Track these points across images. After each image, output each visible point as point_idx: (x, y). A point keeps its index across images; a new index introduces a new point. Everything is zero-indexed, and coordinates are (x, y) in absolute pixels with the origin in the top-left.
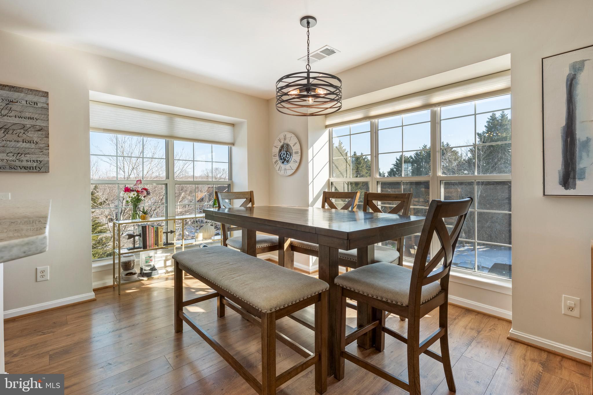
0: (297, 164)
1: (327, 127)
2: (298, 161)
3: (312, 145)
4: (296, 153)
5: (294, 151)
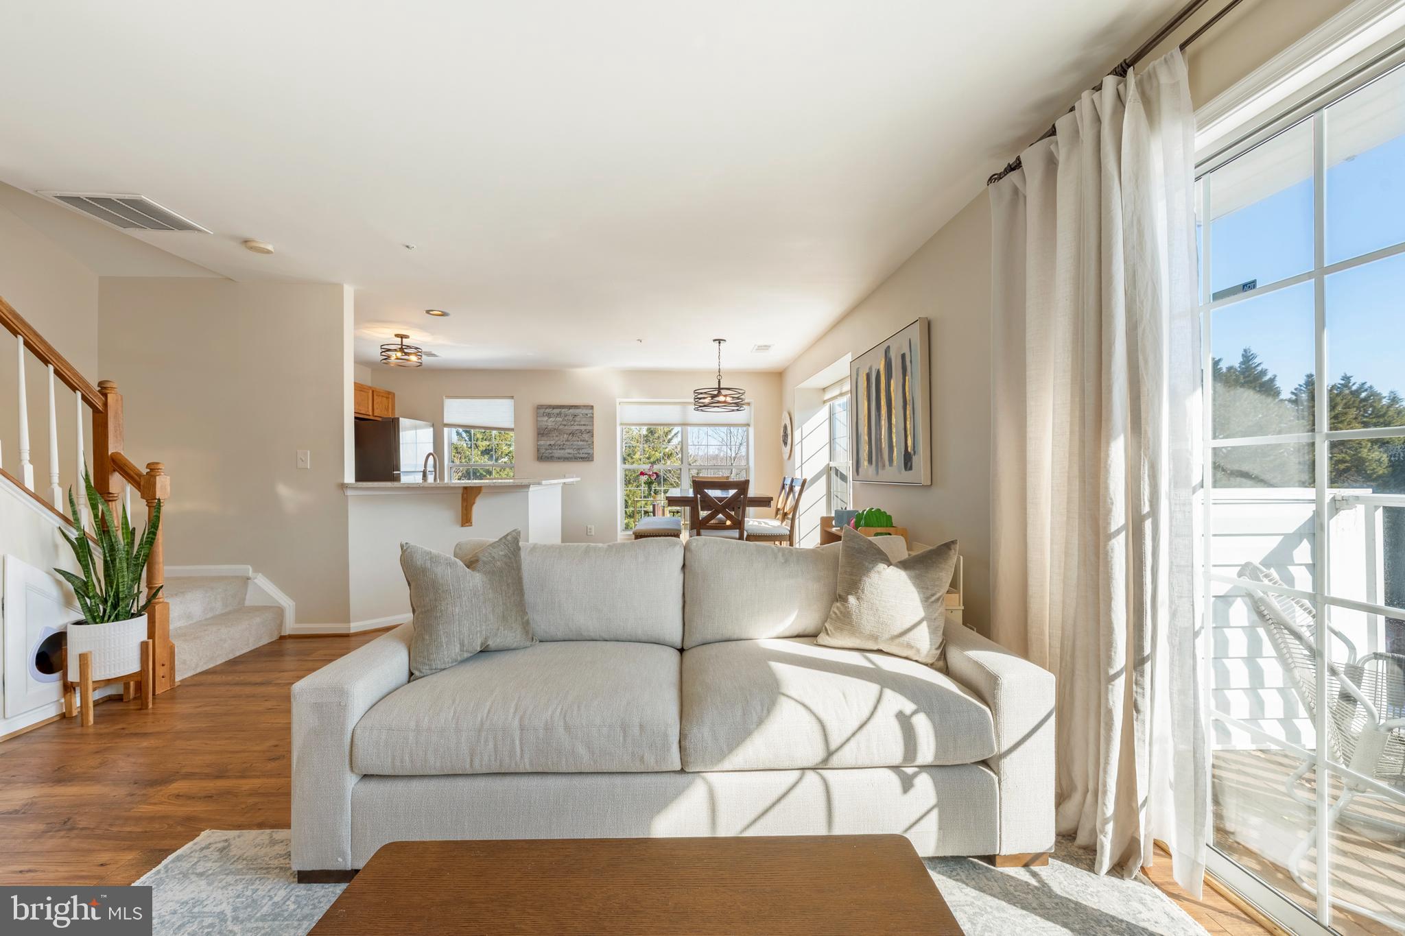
0: (790, 447)
2: (791, 444)
3: (803, 425)
4: (789, 435)
5: (788, 433)
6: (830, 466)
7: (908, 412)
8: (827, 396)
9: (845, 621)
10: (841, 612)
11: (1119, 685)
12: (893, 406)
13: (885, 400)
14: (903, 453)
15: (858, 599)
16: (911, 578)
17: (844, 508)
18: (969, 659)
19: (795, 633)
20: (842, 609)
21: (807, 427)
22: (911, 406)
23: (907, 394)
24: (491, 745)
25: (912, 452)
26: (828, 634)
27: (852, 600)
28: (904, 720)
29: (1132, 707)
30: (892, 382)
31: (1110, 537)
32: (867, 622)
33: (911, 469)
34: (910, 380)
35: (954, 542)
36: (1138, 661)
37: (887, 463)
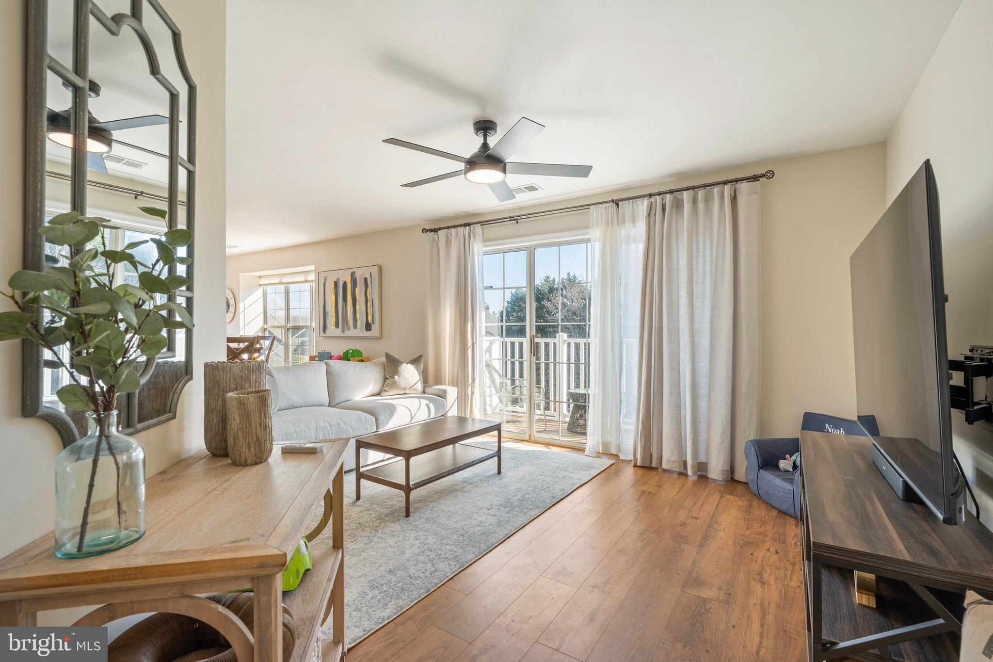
0: (233, 314)
1: (260, 285)
2: (234, 312)
3: (244, 300)
4: (232, 305)
5: (231, 304)
6: (265, 327)
7: (369, 305)
8: (262, 282)
9: (394, 385)
10: (392, 382)
11: (470, 387)
12: (357, 301)
13: (351, 297)
14: (365, 323)
15: (399, 376)
16: (414, 367)
17: (324, 351)
18: (434, 389)
19: (369, 395)
20: (393, 381)
21: (248, 301)
22: (371, 302)
23: (368, 297)
24: (322, 433)
25: (372, 323)
26: (386, 391)
27: (396, 377)
28: (427, 405)
29: (473, 392)
30: (357, 289)
31: (468, 349)
32: (403, 384)
33: (370, 330)
34: (370, 290)
35: (422, 355)
36: (474, 380)
37: (352, 327)
